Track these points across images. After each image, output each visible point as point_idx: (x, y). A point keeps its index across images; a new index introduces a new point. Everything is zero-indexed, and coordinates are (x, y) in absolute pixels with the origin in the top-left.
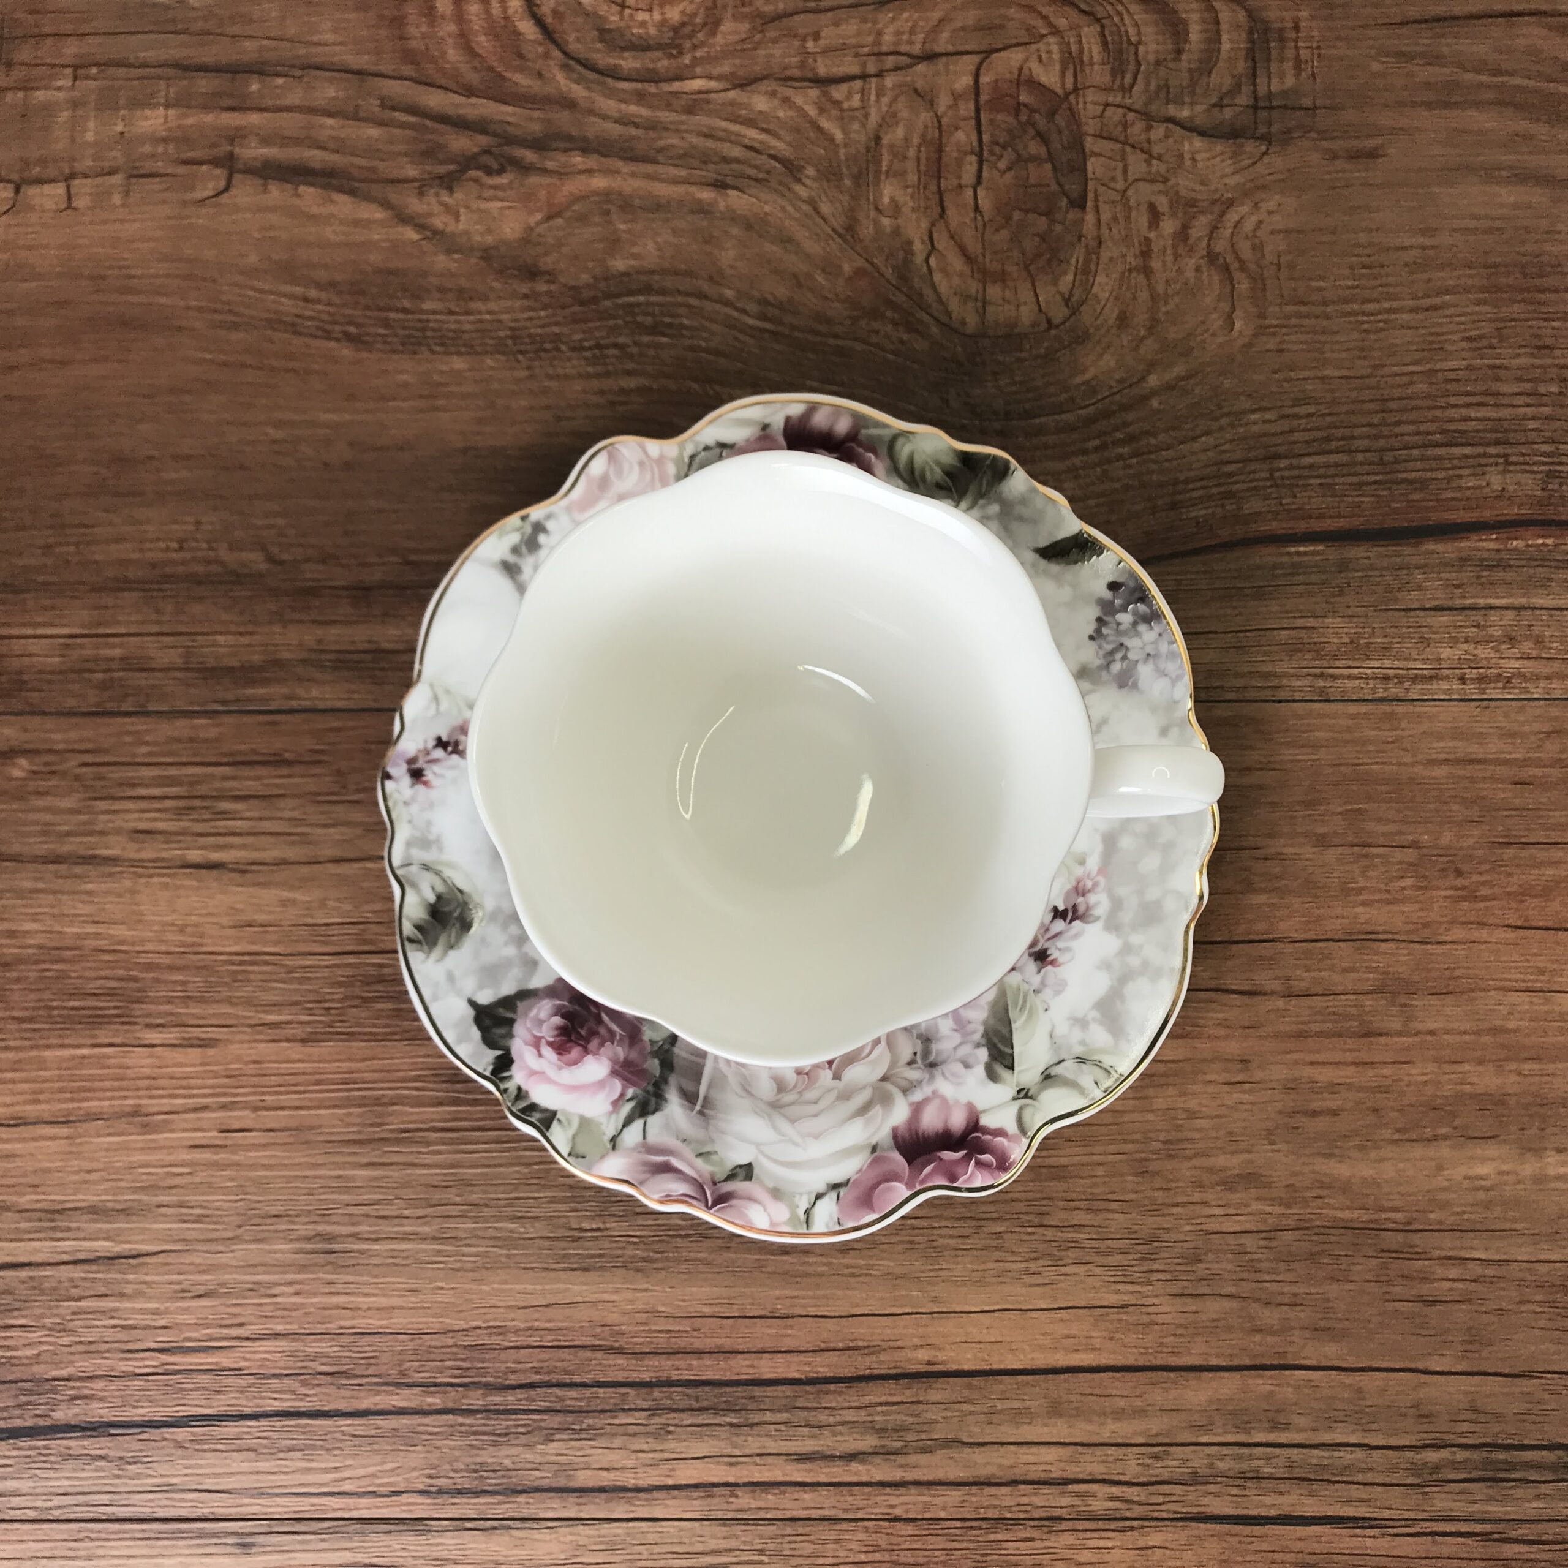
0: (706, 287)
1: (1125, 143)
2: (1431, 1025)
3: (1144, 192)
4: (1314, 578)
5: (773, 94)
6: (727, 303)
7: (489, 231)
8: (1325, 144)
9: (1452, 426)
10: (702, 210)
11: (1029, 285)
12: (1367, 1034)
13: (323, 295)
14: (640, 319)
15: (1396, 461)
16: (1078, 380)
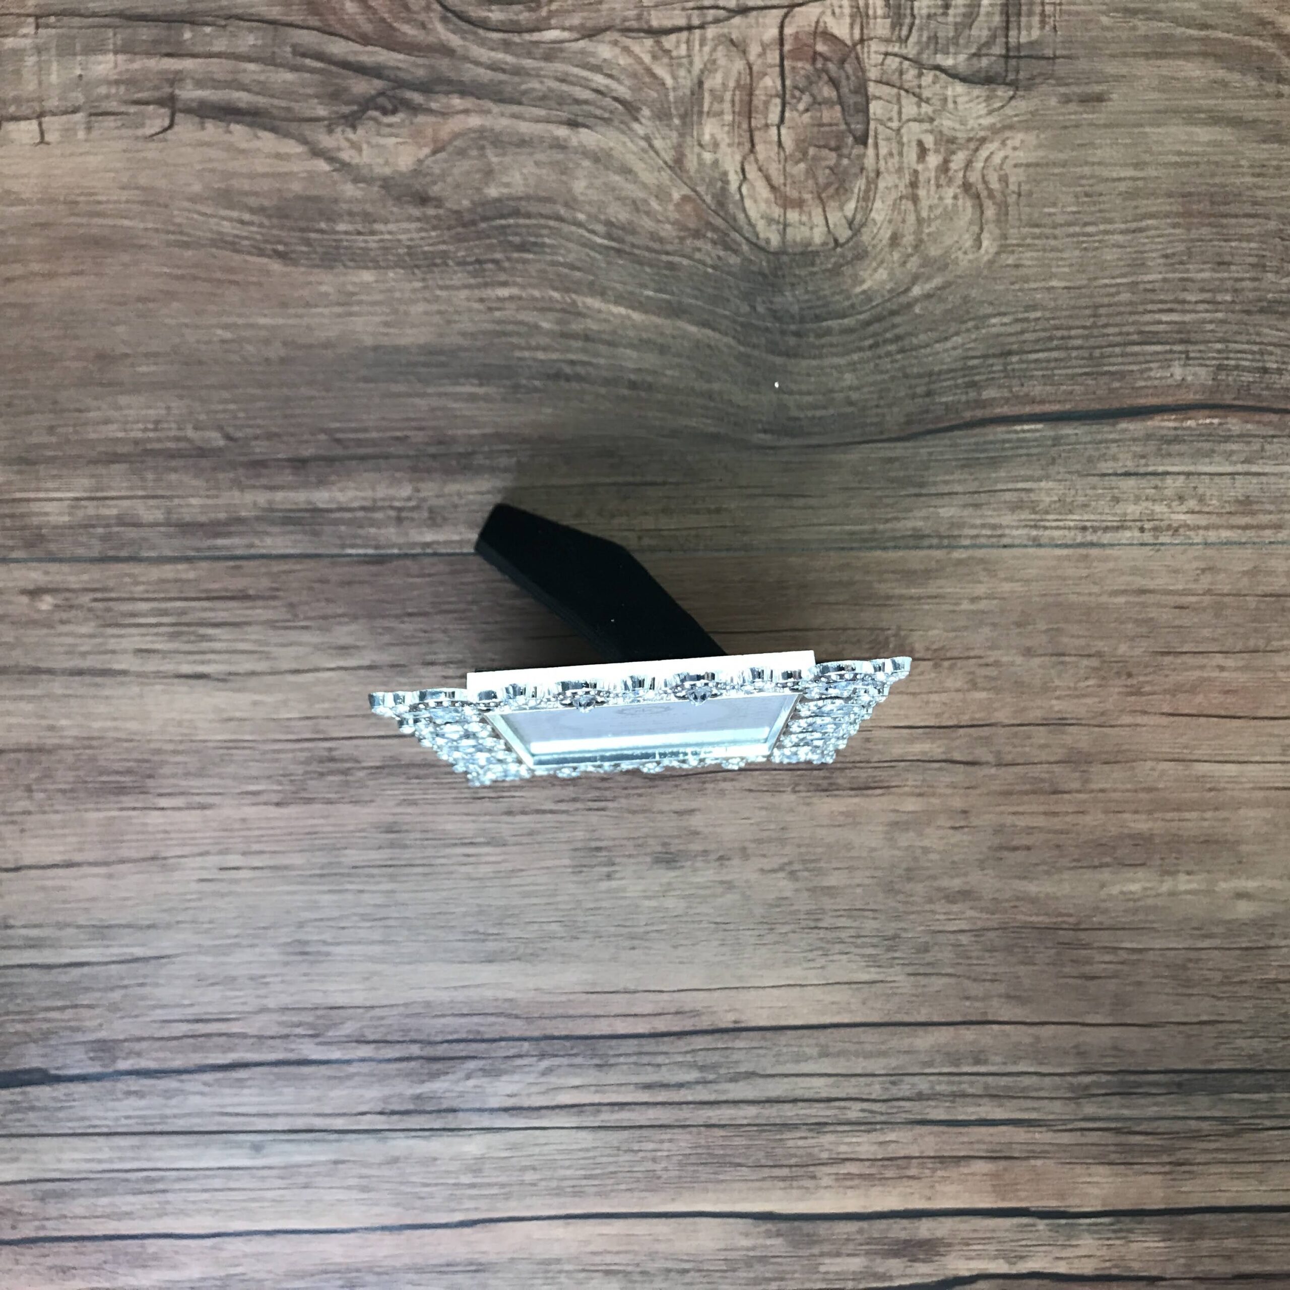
0: (562, 211)
1: (901, 88)
2: (1101, 786)
3: (913, 131)
4: (1034, 451)
5: (615, 43)
6: (579, 225)
7: (387, 163)
8: (1062, 90)
9: (1147, 329)
10: (560, 145)
11: (820, 210)
12: (1055, 792)
13: (255, 218)
14: (510, 238)
15: (1102, 356)
16: (858, 290)
